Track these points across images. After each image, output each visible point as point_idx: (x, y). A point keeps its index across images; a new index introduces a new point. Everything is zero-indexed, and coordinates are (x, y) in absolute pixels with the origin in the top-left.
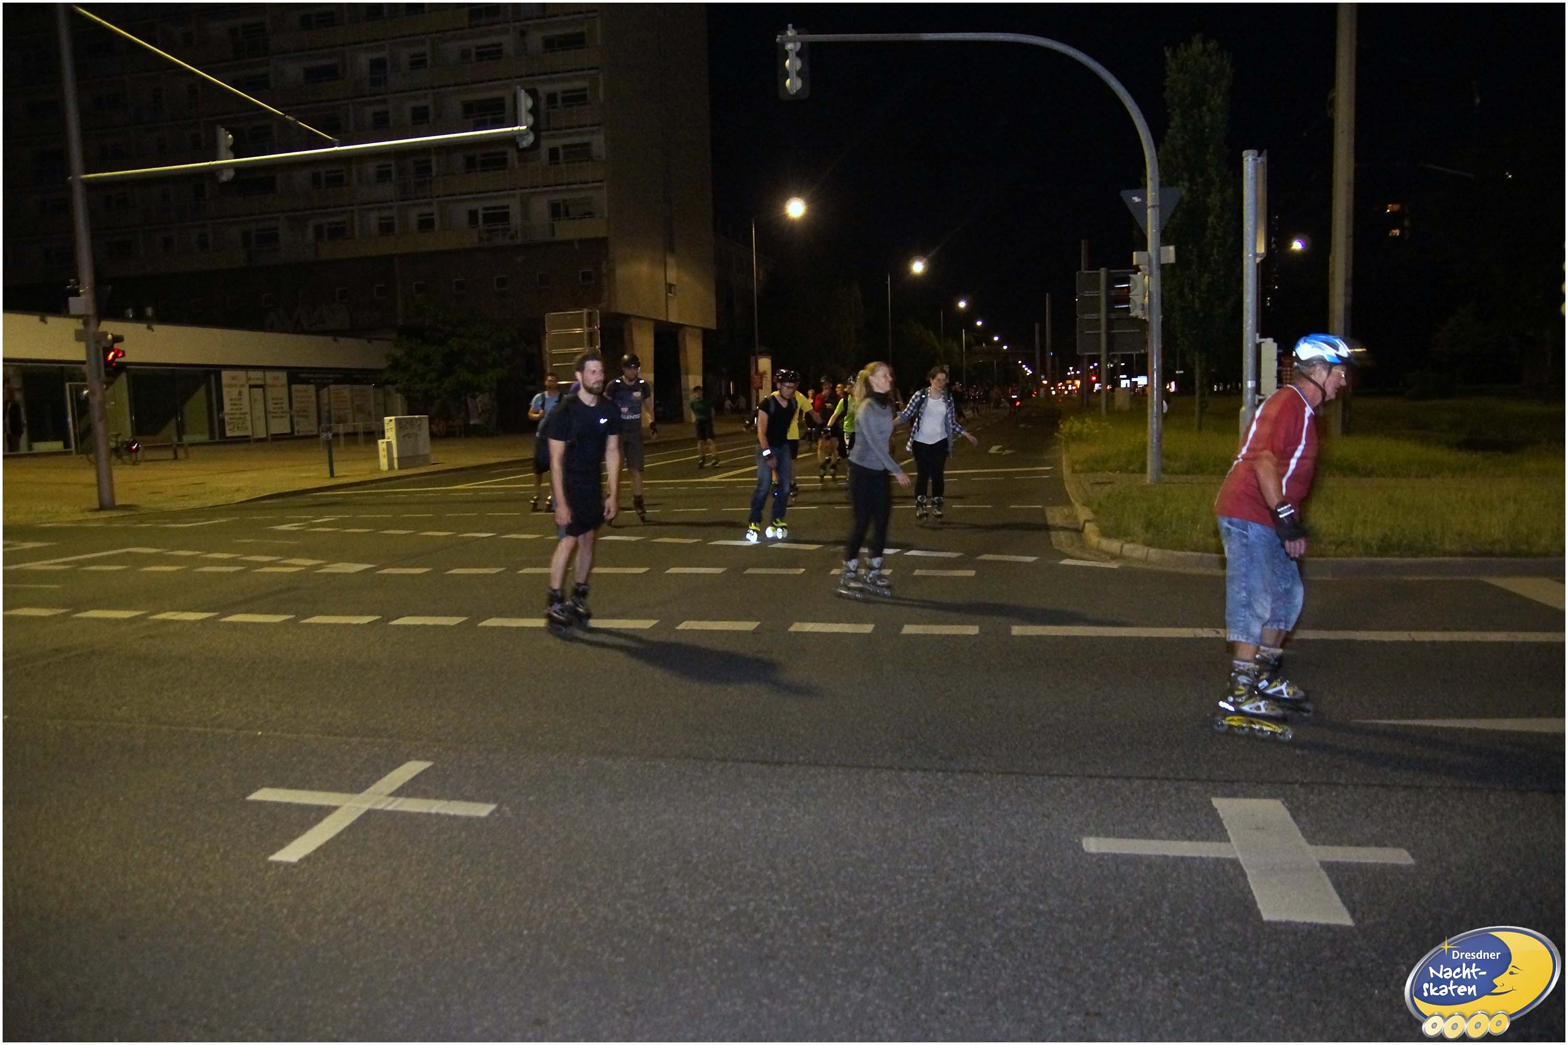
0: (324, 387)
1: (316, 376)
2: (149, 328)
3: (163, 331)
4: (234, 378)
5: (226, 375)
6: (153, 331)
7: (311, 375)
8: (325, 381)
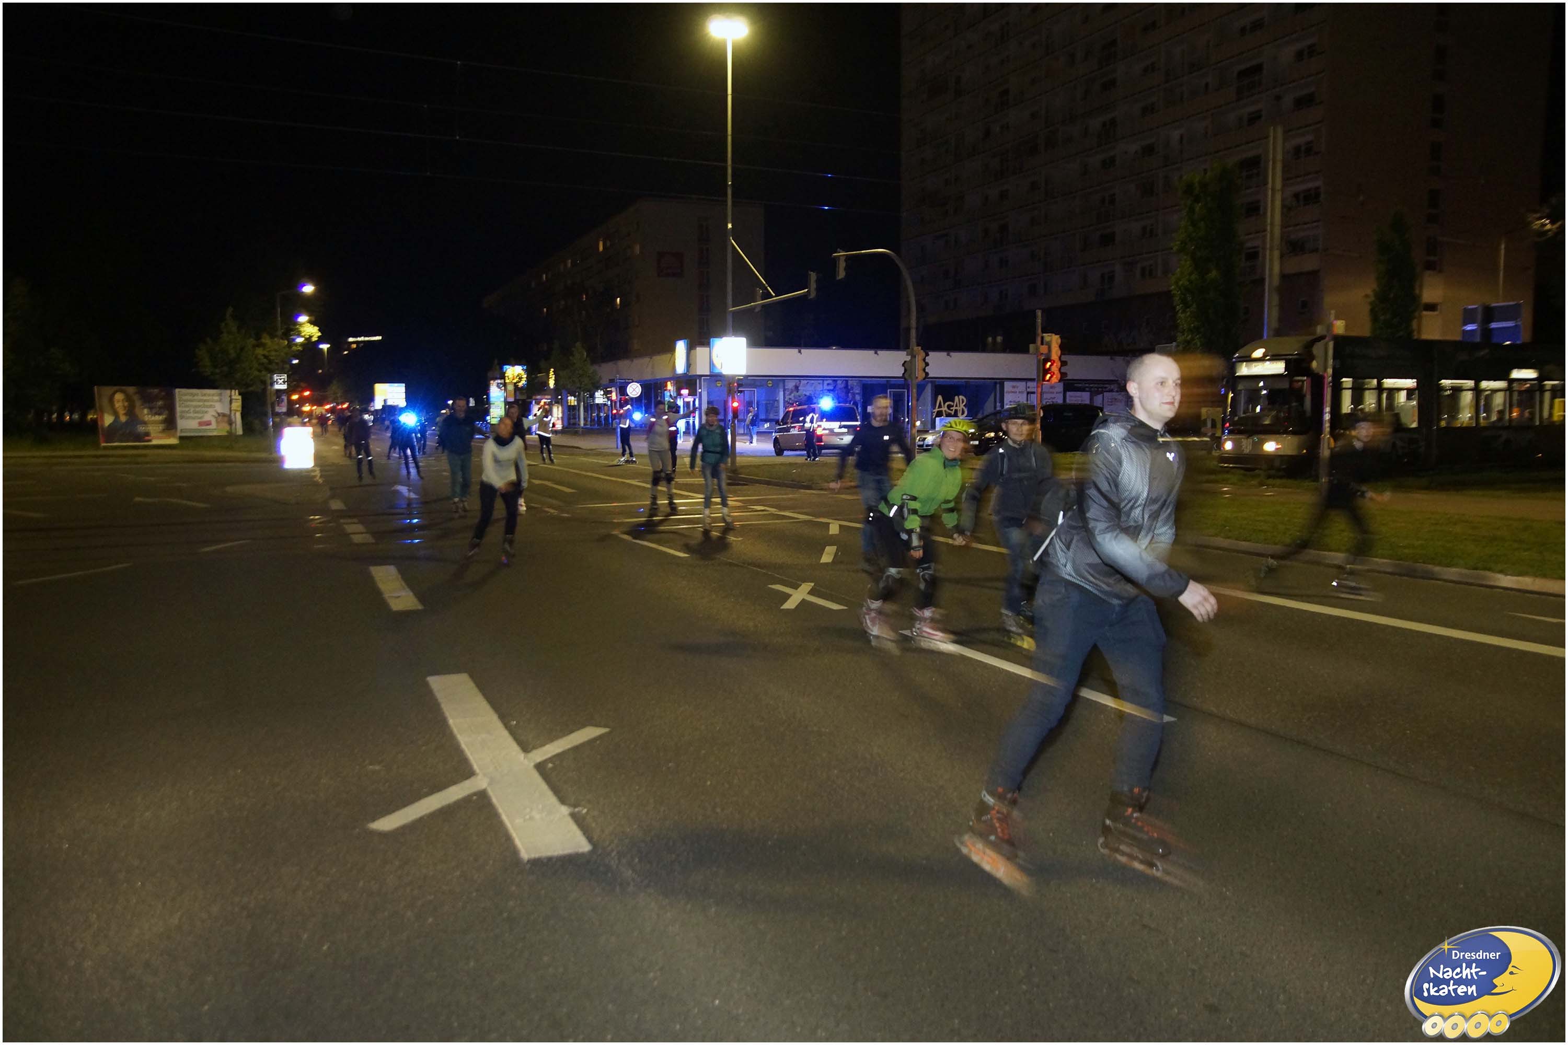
0: (1099, 394)
1: (1091, 385)
2: (948, 355)
3: (956, 356)
4: (1014, 387)
5: (1008, 386)
6: (951, 357)
7: (1087, 385)
8: (1100, 389)
